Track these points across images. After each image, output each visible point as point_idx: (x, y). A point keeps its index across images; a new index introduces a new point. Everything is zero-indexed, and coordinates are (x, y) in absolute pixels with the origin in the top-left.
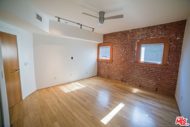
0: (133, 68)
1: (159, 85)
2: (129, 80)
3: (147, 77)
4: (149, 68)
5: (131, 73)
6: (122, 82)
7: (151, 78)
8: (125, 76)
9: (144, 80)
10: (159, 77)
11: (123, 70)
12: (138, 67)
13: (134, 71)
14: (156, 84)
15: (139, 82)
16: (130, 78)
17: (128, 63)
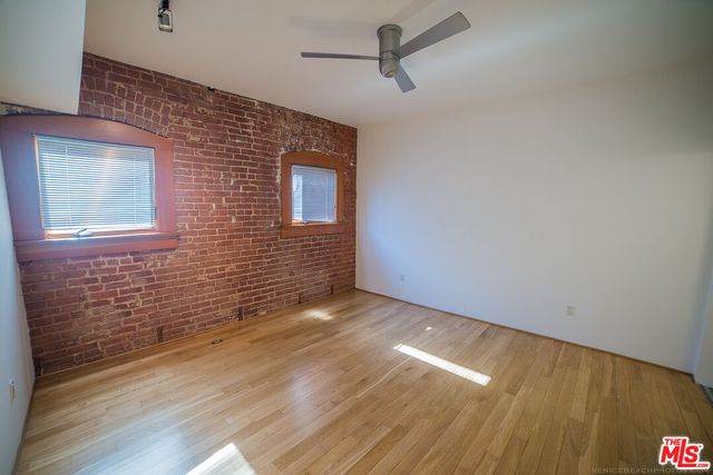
0: (276, 250)
1: (335, 275)
2: (266, 297)
3: (311, 266)
4: (314, 240)
5: (271, 267)
6: (241, 319)
7: (321, 264)
8: (249, 288)
9: (308, 276)
10: (335, 257)
11: (241, 266)
12: (288, 243)
13: (277, 261)
14: (330, 276)
15: (296, 290)
16: (270, 290)
17: (257, 235)
